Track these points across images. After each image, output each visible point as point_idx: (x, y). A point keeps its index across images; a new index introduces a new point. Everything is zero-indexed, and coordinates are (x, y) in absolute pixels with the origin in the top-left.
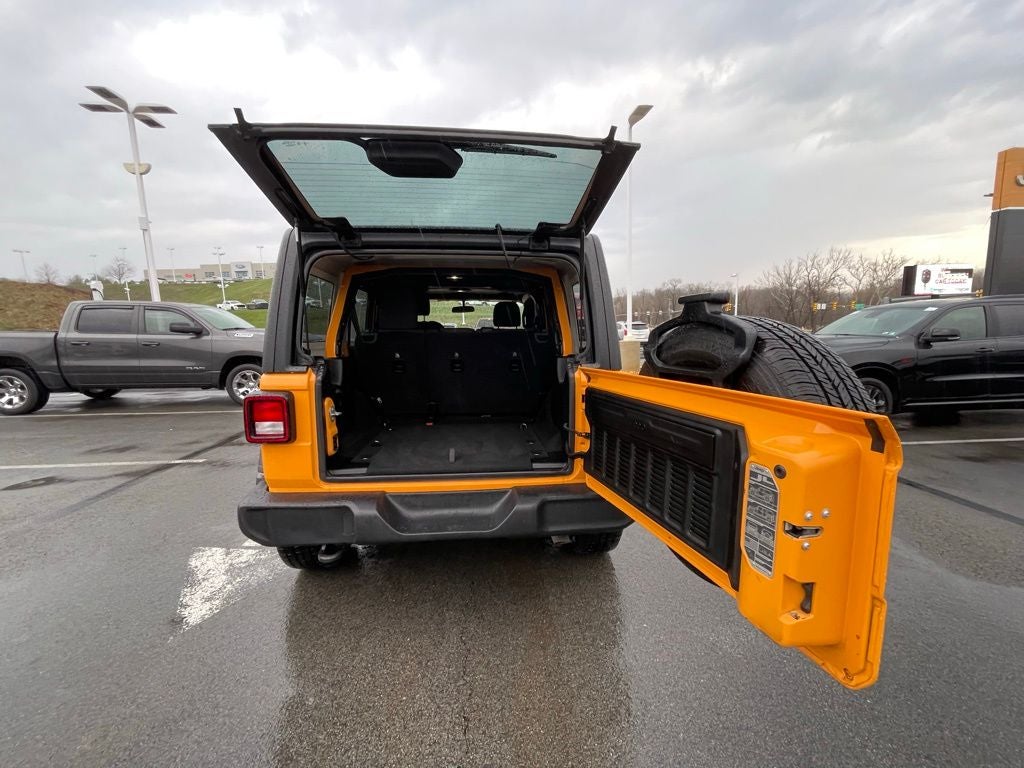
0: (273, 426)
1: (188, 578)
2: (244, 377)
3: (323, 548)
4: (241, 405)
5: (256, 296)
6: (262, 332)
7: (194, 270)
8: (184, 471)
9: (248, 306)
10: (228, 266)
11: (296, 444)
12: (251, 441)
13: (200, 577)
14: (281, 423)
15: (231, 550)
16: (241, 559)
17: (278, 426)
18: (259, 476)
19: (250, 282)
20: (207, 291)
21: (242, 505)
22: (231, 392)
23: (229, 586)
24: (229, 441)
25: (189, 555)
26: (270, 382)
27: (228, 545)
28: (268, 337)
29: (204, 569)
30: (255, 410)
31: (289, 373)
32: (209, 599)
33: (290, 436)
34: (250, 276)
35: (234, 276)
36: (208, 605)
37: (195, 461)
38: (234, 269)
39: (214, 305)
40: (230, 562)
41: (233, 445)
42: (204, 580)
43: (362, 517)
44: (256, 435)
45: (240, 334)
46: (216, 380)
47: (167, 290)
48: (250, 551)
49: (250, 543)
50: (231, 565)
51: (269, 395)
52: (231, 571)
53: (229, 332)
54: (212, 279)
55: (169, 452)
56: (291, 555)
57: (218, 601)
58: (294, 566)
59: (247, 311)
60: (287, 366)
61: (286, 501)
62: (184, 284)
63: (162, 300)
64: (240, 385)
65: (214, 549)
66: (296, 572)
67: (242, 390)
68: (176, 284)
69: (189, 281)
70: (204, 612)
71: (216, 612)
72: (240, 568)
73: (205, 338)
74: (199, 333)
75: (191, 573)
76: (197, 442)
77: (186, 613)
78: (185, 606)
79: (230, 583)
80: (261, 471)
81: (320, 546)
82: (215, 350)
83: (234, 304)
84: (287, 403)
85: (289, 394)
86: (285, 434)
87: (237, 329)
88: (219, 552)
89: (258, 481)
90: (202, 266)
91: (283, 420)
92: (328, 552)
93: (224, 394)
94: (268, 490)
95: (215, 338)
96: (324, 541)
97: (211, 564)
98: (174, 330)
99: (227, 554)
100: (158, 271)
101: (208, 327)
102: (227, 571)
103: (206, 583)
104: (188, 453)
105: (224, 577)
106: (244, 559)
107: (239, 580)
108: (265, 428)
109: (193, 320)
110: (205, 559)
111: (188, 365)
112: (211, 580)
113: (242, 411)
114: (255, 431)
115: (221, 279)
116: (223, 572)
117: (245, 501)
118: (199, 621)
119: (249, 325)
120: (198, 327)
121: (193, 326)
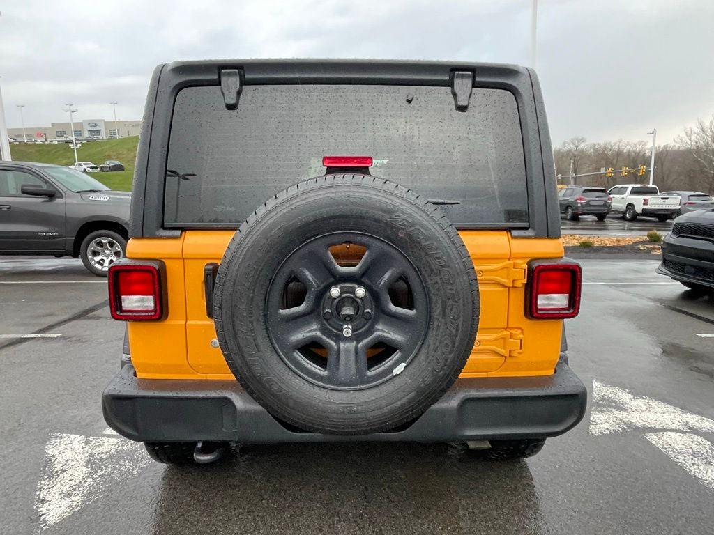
0: (142, 300)
1: (45, 469)
2: (100, 244)
3: (200, 445)
4: (105, 276)
5: (109, 158)
6: (127, 197)
7: (45, 129)
8: (38, 346)
9: (101, 168)
10: (80, 124)
11: (168, 322)
12: (115, 317)
13: (59, 467)
14: (151, 298)
15: (91, 438)
16: (101, 448)
17: (148, 300)
18: (125, 357)
19: (104, 142)
20: (59, 151)
21: (106, 393)
22: (85, 260)
23: (90, 480)
24: (84, 314)
25: (44, 441)
26: (138, 249)
27: (87, 431)
28: (135, 203)
29: (62, 459)
30: (121, 281)
31: (160, 238)
32: (68, 494)
33: (161, 312)
34: (104, 135)
35: (87, 135)
36: (67, 502)
37: (49, 336)
38: (87, 128)
39: (67, 165)
40: (90, 452)
41: (89, 318)
42: (62, 471)
43: (246, 412)
44: (122, 311)
46: (70, 247)
47: (17, 150)
48: (112, 441)
49: (110, 431)
50: (91, 455)
51: (138, 263)
52: (93, 463)
53: (83, 194)
54: (63, 139)
55: (23, 324)
56: (158, 450)
57: (78, 498)
58: (161, 461)
59: (109, 173)
60: (158, 229)
61: (157, 388)
62: (34, 145)
63: (12, 160)
64: (95, 253)
65: (73, 436)
66: (162, 467)
67: (97, 259)
68: (26, 144)
69: (40, 140)
70: (63, 508)
71: (76, 509)
72: (101, 460)
73: (58, 201)
74: (51, 196)
75: (48, 462)
76: (50, 315)
77: (43, 509)
78: (43, 501)
79: (90, 475)
80: (126, 351)
81: (196, 443)
82: (68, 215)
83: (87, 166)
84: (158, 272)
85: (160, 261)
86: (155, 310)
87: (91, 191)
88: (77, 440)
89: (123, 363)
90: (53, 124)
91: (153, 294)
92: (205, 450)
93: (78, 262)
94: (135, 375)
95: (69, 201)
96: (200, 438)
97: (69, 454)
98: (25, 192)
99: (87, 442)
100: (8, 130)
101: (61, 188)
102: (87, 463)
103: (64, 475)
104: (44, 326)
105: (85, 470)
106: (105, 449)
107: (100, 473)
108: (132, 302)
109: (46, 181)
110: (63, 446)
111: (41, 230)
112: (70, 472)
113: (107, 282)
114: (121, 306)
115: (73, 138)
116: (83, 463)
117: (111, 387)
118: (58, 520)
119: (104, 188)
120: (51, 189)
121: (45, 187)
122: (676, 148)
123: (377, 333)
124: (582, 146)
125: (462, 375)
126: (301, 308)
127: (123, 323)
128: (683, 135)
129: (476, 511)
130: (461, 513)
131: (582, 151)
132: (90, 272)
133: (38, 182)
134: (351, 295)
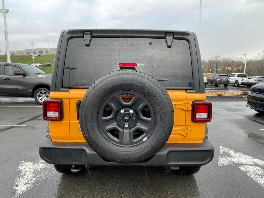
0: (54, 113)
1: (18, 174)
2: (41, 93)
3: (73, 166)
4: (42, 105)
5: (46, 62)
6: (50, 76)
7: (23, 51)
8: (18, 130)
9: (43, 65)
10: (36, 49)
11: (64, 121)
12: (45, 119)
13: (23, 174)
14: (58, 112)
15: (35, 163)
16: (39, 167)
17: (56, 113)
18: (48, 134)
19: (44, 56)
20: (27, 59)
21: (41, 146)
22: (36, 99)
23: (34, 178)
24: (35, 118)
25: (18, 164)
26: (54, 95)
27: (34, 161)
28: (53, 78)
29: (24, 171)
30: (47, 106)
31: (61, 91)
32: (26, 183)
33: (61, 118)
34: (44, 53)
35: (38, 53)
36: (26, 186)
37: (22, 126)
38: (38, 51)
39: (30, 64)
40: (35, 168)
41: (36, 120)
42: (24, 175)
43: (90, 154)
44: (47, 117)
45: (40, 76)
46: (31, 94)
47: (13, 58)
48: (43, 164)
49: (42, 161)
50: (35, 169)
51: (53, 100)
52: (35, 172)
53: (35, 75)
54: (30, 55)
55: (12, 122)
56: (59, 168)
57: (30, 185)
58: (60, 172)
59: (45, 67)
60: (61, 88)
61: (59, 145)
62: (19, 57)
63: (11, 62)
64: (39, 96)
65: (29, 162)
66: (60, 174)
67: (40, 98)
68: (16, 57)
69: (21, 55)
70: (24, 189)
71: (29, 189)
72: (38, 171)
73: (27, 77)
74: (24, 75)
75: (20, 172)
76: (22, 118)
77: (17, 189)
78: (17, 186)
79: (34, 177)
80: (48, 132)
81: (72, 165)
82: (30, 82)
83: (38, 64)
84: (60, 103)
85: (61, 100)
86: (59, 117)
87: (39, 74)
88: (30, 164)
89: (47, 136)
90: (26, 50)
91: (58, 111)
92: (75, 168)
93: (33, 99)
94: (51, 140)
95: (31, 77)
96: (74, 163)
97: (27, 169)
98: (15, 74)
99: (34, 165)
100: (10, 51)
101: (27, 72)
102: (33, 172)
103: (25, 176)
104: (20, 123)
105: (32, 175)
106: (40, 167)
107: (38, 176)
108: (51, 114)
109: (23, 70)
110: (25, 166)
111: (20, 87)
112: (27, 176)
113: (42, 107)
114: (47, 115)
115: (33, 54)
116: (32, 172)
117: (42, 144)
118: (22, 193)
119: (43, 73)
120: (24, 73)
121: (22, 72)
122: (254, 60)
123: (137, 126)
124: (219, 59)
125: (167, 142)
126: (110, 117)
127: (48, 121)
128: (257, 55)
129: (174, 193)
130: (169, 193)
131: (219, 61)
132: (37, 103)
133: (20, 70)
134: (128, 113)
